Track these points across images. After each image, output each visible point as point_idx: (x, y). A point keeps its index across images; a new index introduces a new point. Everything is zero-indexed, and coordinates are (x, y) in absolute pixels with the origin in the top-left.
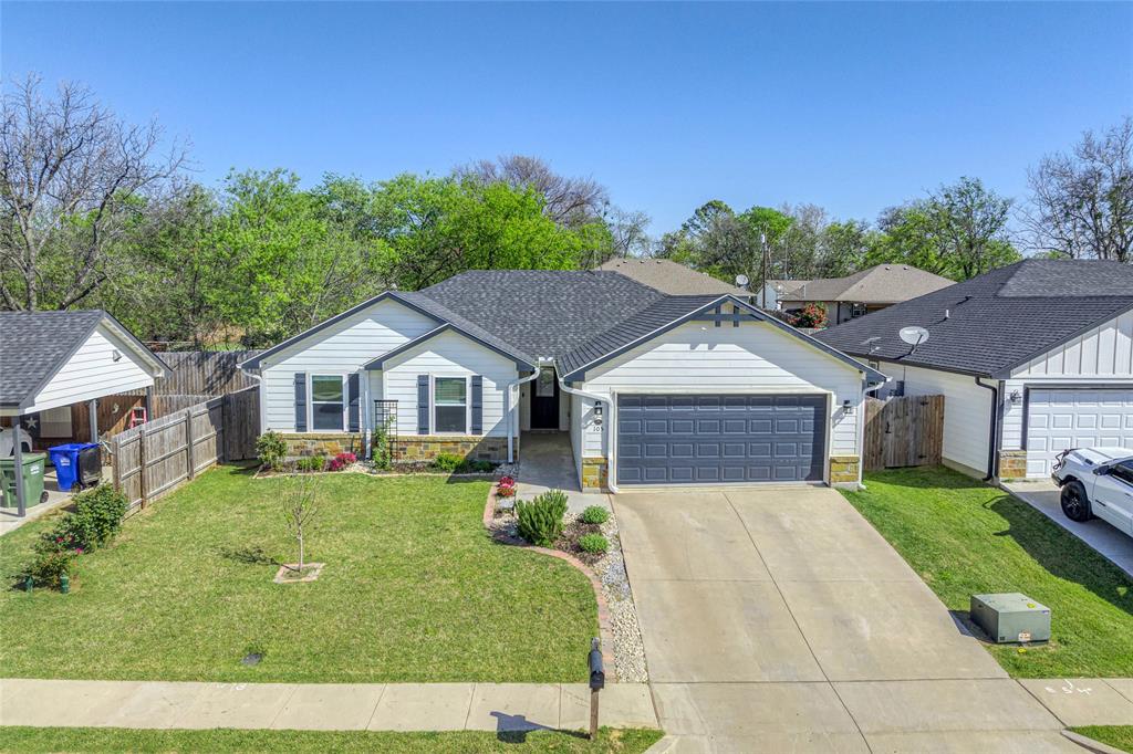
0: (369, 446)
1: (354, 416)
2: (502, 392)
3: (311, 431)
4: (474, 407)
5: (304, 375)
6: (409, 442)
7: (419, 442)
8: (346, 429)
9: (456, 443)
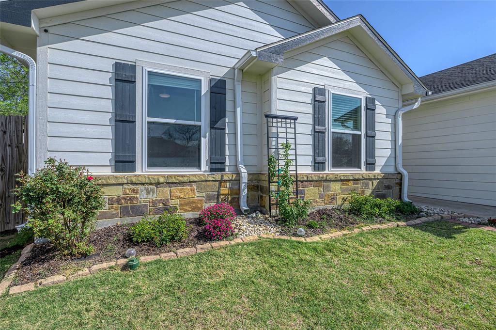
0: (244, 192)
1: (217, 147)
2: (389, 121)
3: (143, 170)
4: (367, 136)
5: (133, 68)
6: (309, 181)
7: (318, 182)
8: (204, 166)
9: (356, 180)
